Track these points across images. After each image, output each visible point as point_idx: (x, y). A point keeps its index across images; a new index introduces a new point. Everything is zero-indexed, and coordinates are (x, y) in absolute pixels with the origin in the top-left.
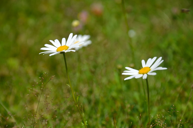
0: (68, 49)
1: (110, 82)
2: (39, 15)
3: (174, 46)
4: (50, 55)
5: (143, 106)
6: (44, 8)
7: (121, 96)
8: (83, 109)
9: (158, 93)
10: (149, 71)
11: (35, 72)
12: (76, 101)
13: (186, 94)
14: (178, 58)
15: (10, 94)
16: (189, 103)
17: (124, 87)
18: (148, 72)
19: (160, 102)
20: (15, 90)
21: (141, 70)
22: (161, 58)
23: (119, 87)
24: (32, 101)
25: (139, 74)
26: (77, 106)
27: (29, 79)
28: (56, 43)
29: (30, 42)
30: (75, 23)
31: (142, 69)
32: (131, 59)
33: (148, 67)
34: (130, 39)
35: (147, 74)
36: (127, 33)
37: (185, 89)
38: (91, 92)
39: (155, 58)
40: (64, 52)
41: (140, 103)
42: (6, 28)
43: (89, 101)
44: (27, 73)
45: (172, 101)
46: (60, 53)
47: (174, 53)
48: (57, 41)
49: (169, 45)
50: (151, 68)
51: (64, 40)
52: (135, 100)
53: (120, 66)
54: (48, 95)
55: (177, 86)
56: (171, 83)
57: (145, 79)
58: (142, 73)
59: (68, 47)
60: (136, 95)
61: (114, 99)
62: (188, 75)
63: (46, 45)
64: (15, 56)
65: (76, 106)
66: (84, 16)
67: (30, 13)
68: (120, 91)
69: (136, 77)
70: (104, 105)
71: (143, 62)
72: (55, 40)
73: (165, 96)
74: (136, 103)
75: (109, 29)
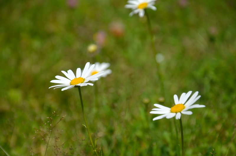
0: (84, 82)
1: (133, 117)
2: (47, 36)
3: (212, 75)
4: (63, 90)
5: (174, 149)
6: (51, 27)
7: (147, 136)
8: (102, 154)
9: (192, 133)
10: (183, 110)
11: (42, 106)
12: (94, 144)
13: (227, 133)
14: (216, 88)
15: (11, 134)
16: (231, 145)
17: (151, 126)
18: (181, 111)
19: (195, 143)
20: (17, 130)
21: (174, 108)
22: (197, 93)
23: (146, 125)
24: (38, 142)
25: (171, 112)
26: (95, 151)
27: (34, 115)
28: (70, 74)
29: (36, 69)
30: (92, 48)
31: (175, 106)
32: (159, 90)
33: (182, 104)
34: (158, 65)
35: (181, 113)
36: (154, 57)
37: (225, 127)
38: (111, 132)
39: (190, 93)
40: (80, 86)
41: (171, 146)
42: (6, 52)
43: (109, 143)
44: (32, 108)
45: (211, 142)
46: (75, 87)
47: (212, 83)
48: (70, 71)
49: (205, 73)
50: (185, 105)
51: (79, 70)
52: (164, 140)
53: (146, 100)
54: (58, 138)
55: (216, 123)
56: (208, 119)
57: (178, 119)
58: (174, 112)
59: (84, 80)
60: (167, 135)
61: (139, 139)
62: (229, 110)
63: (57, 77)
64: (17, 86)
65: (93, 151)
66: (101, 37)
67: (34, 34)
68: (146, 131)
69: (168, 117)
70: (127, 148)
71: (175, 97)
72: (68, 71)
73: (201, 136)
74: (167, 145)
75: (131, 53)
